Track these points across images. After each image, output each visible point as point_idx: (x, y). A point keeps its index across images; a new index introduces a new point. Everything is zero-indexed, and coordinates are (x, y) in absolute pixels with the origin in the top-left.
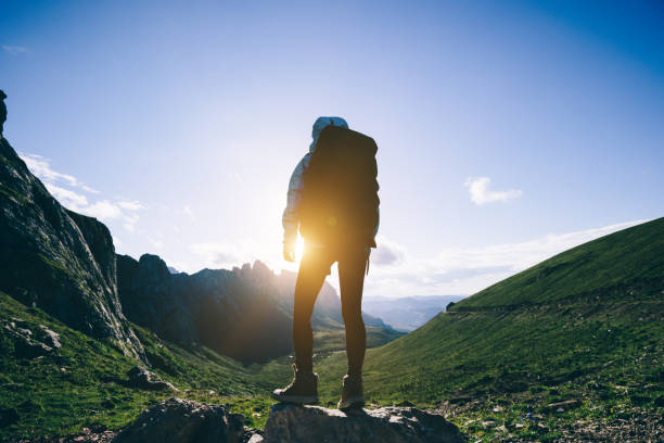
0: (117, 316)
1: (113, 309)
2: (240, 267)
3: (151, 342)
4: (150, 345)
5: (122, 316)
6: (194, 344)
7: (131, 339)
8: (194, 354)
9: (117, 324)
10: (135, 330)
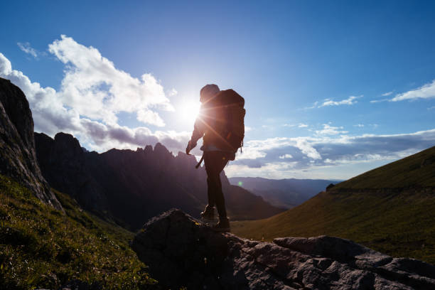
0: (37, 177)
1: (31, 168)
2: (143, 148)
3: (71, 206)
4: (71, 209)
5: (42, 178)
6: (105, 212)
7: (52, 201)
8: (105, 220)
9: (38, 185)
10: (56, 194)
